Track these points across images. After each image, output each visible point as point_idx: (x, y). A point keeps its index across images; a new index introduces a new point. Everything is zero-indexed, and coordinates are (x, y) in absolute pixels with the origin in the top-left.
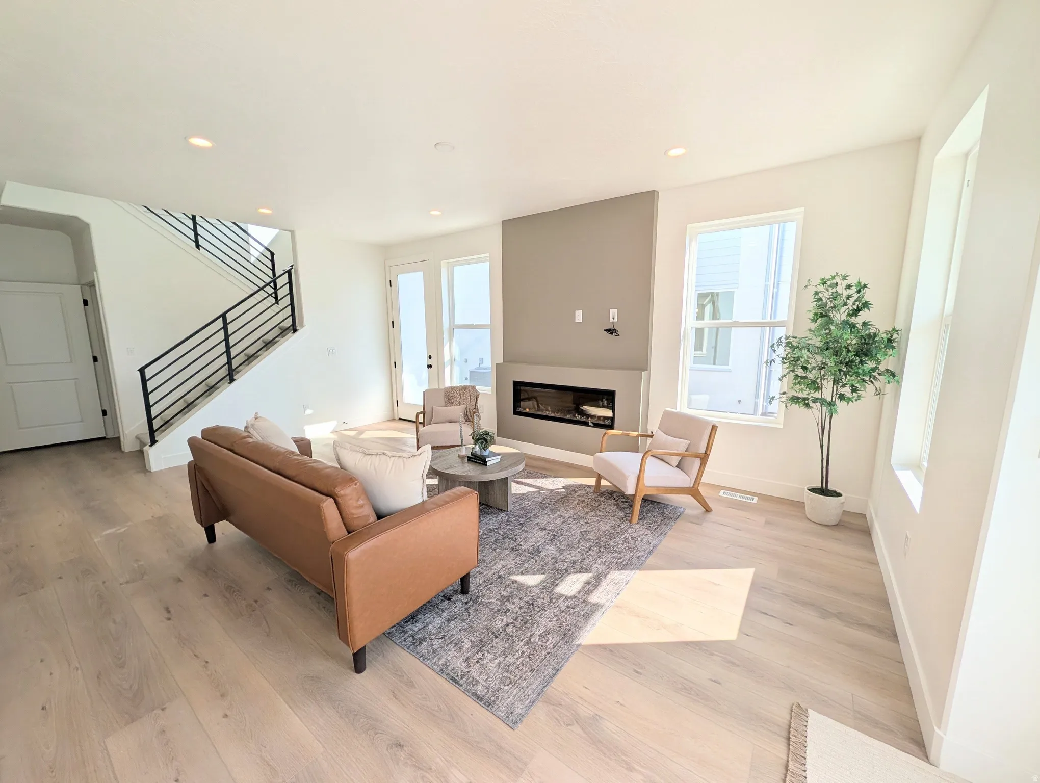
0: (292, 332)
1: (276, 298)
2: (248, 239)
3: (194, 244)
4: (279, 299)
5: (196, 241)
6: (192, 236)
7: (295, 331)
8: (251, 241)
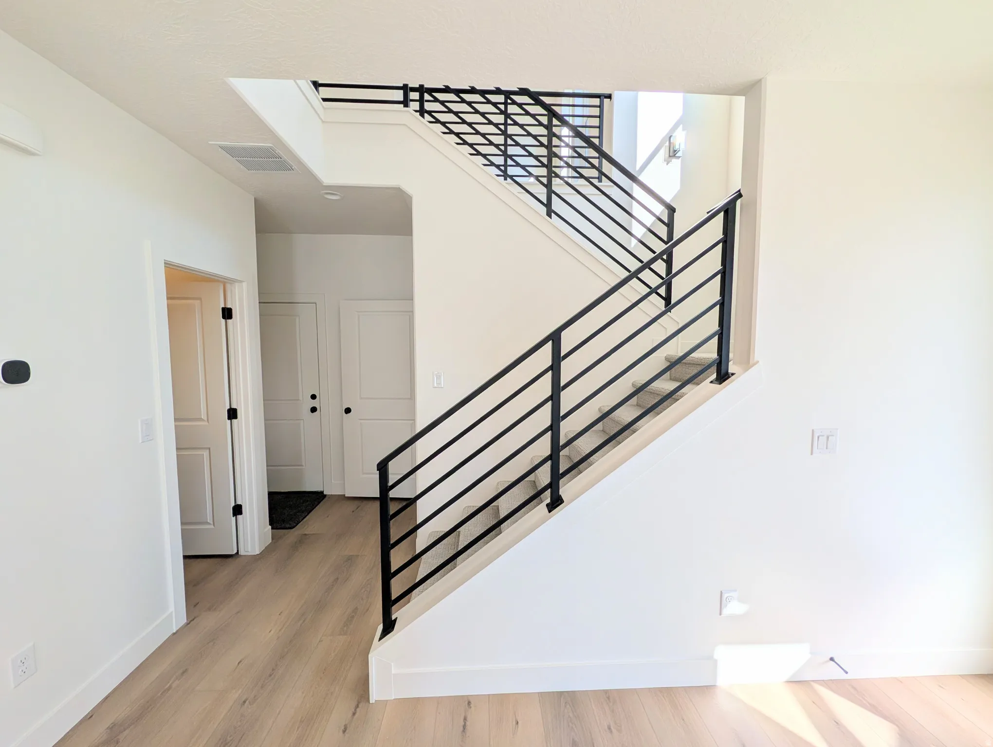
0: (714, 376)
1: (667, 299)
2: (632, 188)
3: (544, 209)
4: (673, 301)
5: (548, 205)
6: (543, 195)
7: (723, 376)
8: (637, 191)
